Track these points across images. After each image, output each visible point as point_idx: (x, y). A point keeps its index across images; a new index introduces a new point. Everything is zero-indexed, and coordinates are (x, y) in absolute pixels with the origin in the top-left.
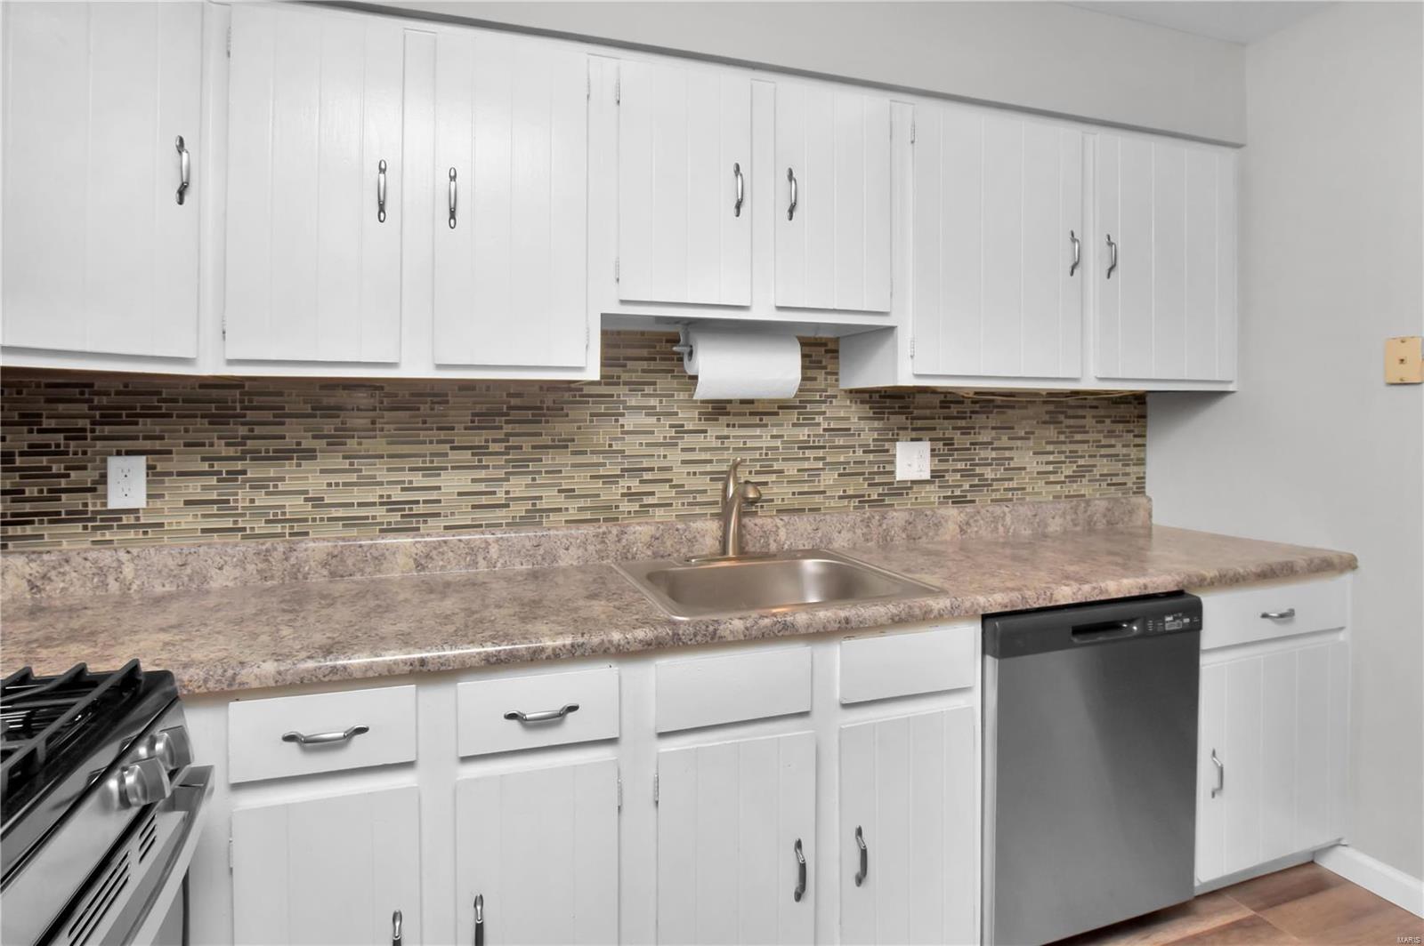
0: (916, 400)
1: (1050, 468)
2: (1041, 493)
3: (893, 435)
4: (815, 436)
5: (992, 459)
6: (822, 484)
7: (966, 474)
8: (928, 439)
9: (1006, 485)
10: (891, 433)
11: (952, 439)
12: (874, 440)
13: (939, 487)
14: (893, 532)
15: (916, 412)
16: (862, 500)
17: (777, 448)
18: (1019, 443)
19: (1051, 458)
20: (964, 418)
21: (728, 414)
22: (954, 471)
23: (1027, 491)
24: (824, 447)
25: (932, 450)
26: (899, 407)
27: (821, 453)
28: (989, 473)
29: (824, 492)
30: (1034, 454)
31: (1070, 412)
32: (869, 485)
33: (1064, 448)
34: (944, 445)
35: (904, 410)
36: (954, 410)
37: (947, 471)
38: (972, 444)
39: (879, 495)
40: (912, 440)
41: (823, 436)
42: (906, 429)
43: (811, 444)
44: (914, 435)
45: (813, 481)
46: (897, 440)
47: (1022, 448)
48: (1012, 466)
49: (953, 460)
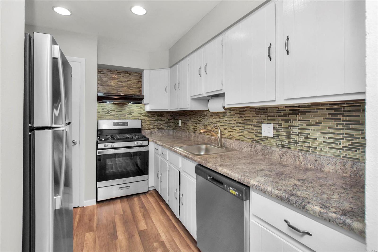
0: (269, 110)
1: (332, 141)
2: (326, 152)
3: (262, 121)
4: (242, 121)
5: (299, 133)
6: (244, 134)
7: (287, 137)
8: (272, 123)
9: (306, 144)
10: (261, 121)
11: (281, 124)
12: (256, 123)
13: (277, 140)
14: (258, 151)
15: (269, 114)
16: (254, 140)
17: (235, 124)
18: (313, 127)
19: (333, 136)
20: (287, 116)
21: (226, 115)
22: (282, 135)
23: (318, 149)
24: (244, 124)
25: (274, 127)
26: (264, 113)
27: (243, 125)
28: (297, 138)
29: (244, 136)
30: (321, 133)
31: (346, 113)
32: (255, 136)
33: (342, 132)
34: (278, 126)
35: (265, 113)
36: (282, 113)
37: (280, 135)
38: (289, 126)
39: (258, 139)
40: (268, 123)
41: (244, 121)
42: (266, 120)
43: (242, 123)
44: (268, 122)
45: (242, 133)
46: (263, 123)
47: (314, 130)
48: (308, 137)
49: (282, 132)
